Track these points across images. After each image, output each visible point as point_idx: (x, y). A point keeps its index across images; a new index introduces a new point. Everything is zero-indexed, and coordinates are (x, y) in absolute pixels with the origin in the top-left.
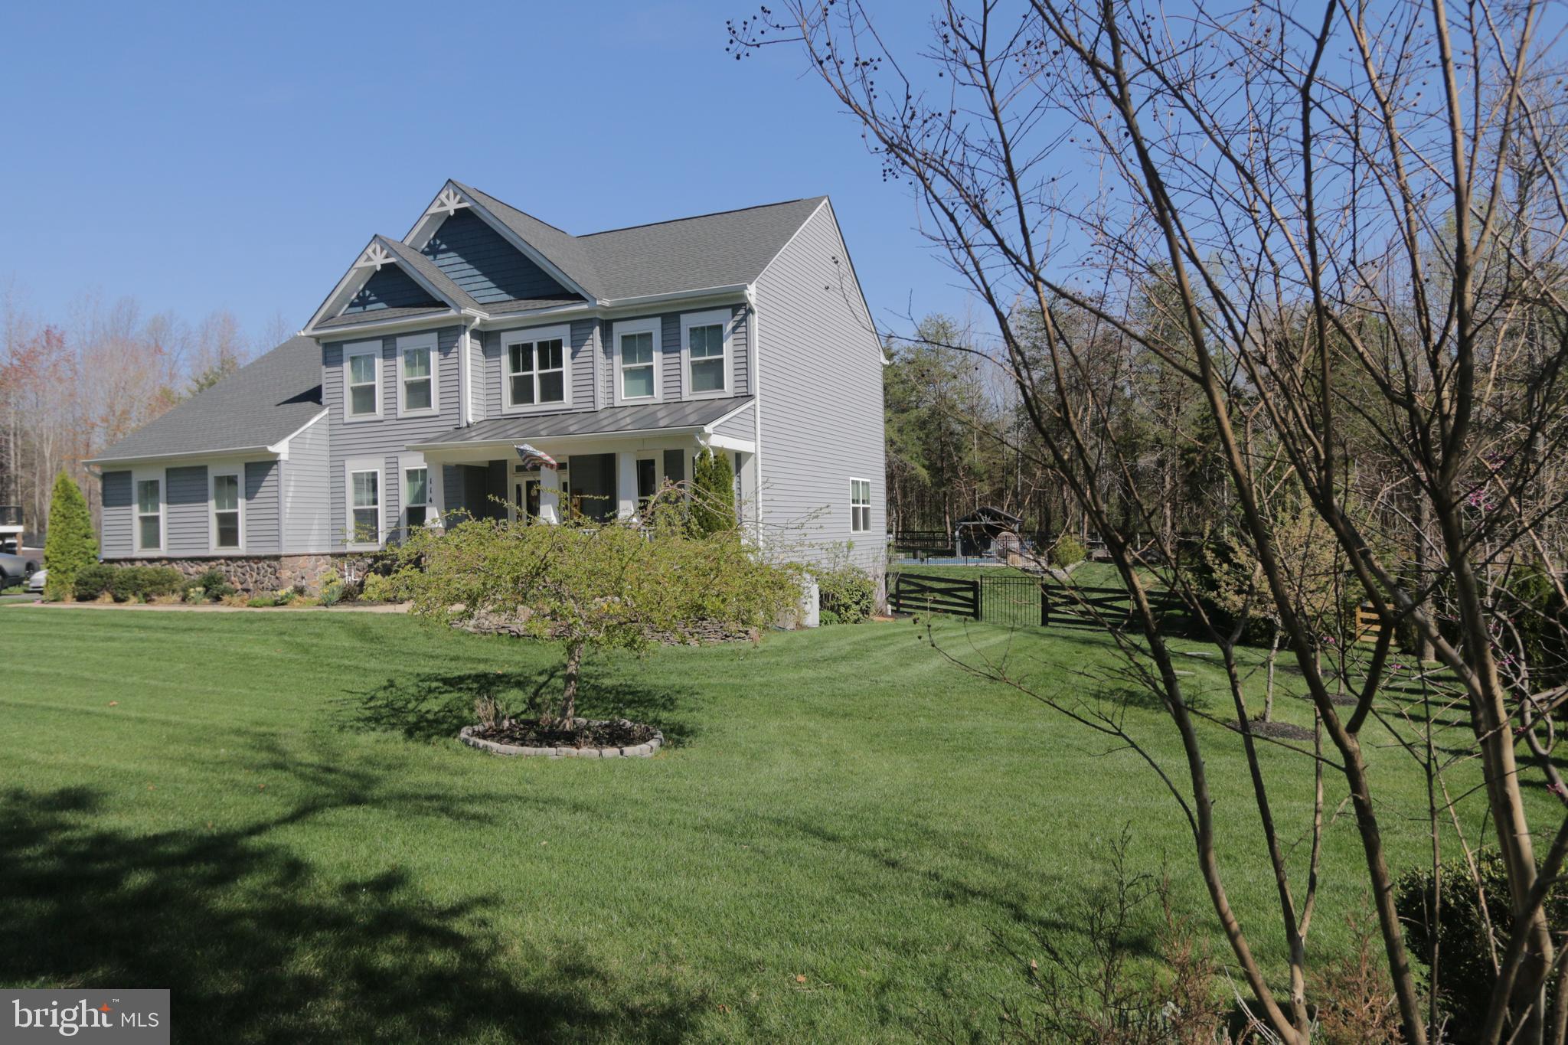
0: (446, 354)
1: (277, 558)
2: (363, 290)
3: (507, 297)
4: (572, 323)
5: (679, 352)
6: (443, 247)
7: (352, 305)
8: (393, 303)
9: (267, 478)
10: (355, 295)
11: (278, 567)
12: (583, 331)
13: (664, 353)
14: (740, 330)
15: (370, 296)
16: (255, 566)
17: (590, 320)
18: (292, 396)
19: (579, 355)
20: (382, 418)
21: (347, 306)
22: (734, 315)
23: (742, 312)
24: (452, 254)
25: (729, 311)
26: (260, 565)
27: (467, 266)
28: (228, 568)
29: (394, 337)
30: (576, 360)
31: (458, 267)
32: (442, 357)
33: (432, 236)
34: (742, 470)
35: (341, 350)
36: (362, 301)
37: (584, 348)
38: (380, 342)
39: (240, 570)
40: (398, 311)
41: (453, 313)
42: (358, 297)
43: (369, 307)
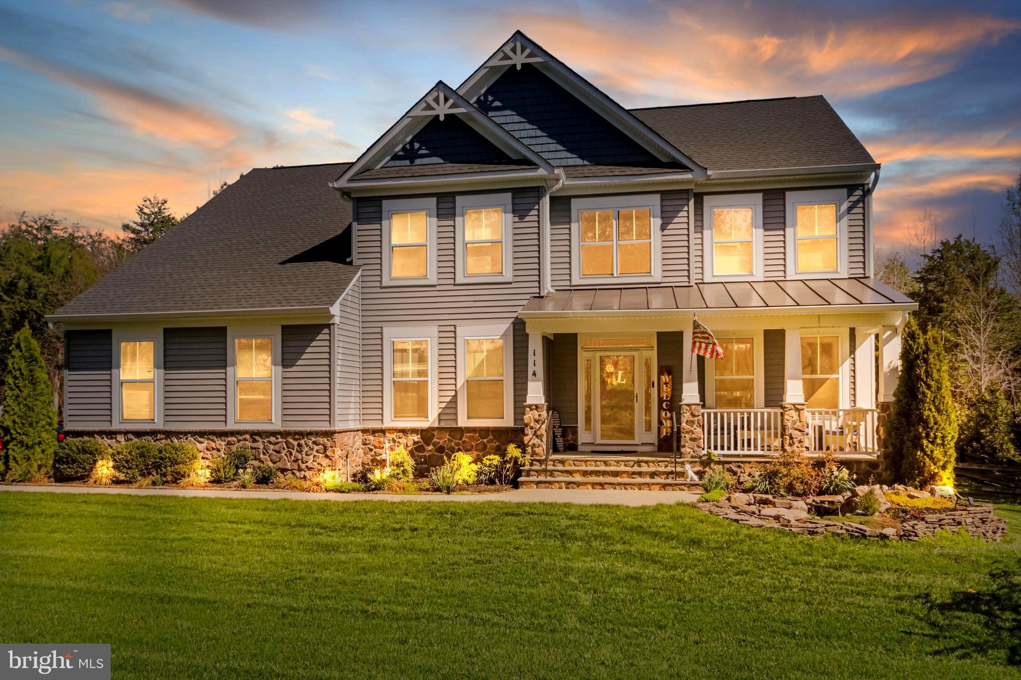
0: (522, 217)
1: (329, 434)
2: (411, 143)
3: (579, 162)
4: (662, 193)
5: (784, 230)
6: (497, 104)
7: (395, 157)
8: (451, 157)
9: (314, 343)
10: (400, 146)
11: (329, 444)
12: (676, 203)
13: (765, 230)
14: (855, 211)
15: (420, 149)
16: (296, 443)
17: (687, 191)
18: (291, 256)
19: (670, 226)
20: (435, 283)
21: (388, 158)
22: (849, 196)
23: (859, 192)
24: (508, 112)
25: (845, 191)
26: (302, 442)
27: (528, 126)
28: (255, 445)
29: (453, 195)
30: (666, 232)
31: (522, 126)
32: (517, 219)
33: (483, 91)
34: (857, 352)
35: (381, 206)
36: (409, 154)
37: (676, 220)
38: (434, 200)
39: (272, 447)
40: (457, 167)
41: (541, 172)
42: (404, 149)
43: (418, 161)
